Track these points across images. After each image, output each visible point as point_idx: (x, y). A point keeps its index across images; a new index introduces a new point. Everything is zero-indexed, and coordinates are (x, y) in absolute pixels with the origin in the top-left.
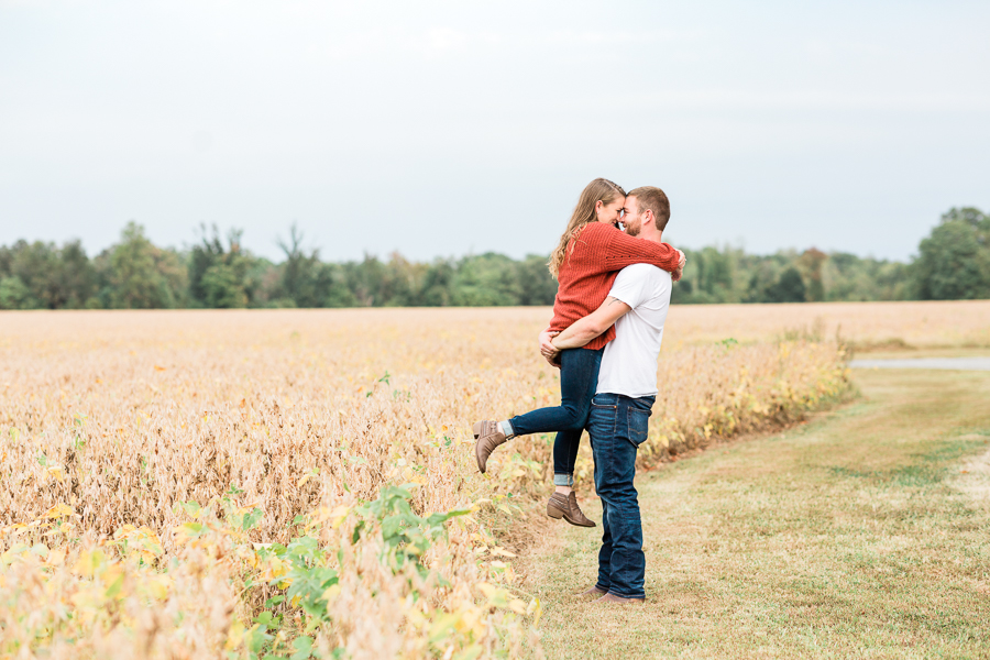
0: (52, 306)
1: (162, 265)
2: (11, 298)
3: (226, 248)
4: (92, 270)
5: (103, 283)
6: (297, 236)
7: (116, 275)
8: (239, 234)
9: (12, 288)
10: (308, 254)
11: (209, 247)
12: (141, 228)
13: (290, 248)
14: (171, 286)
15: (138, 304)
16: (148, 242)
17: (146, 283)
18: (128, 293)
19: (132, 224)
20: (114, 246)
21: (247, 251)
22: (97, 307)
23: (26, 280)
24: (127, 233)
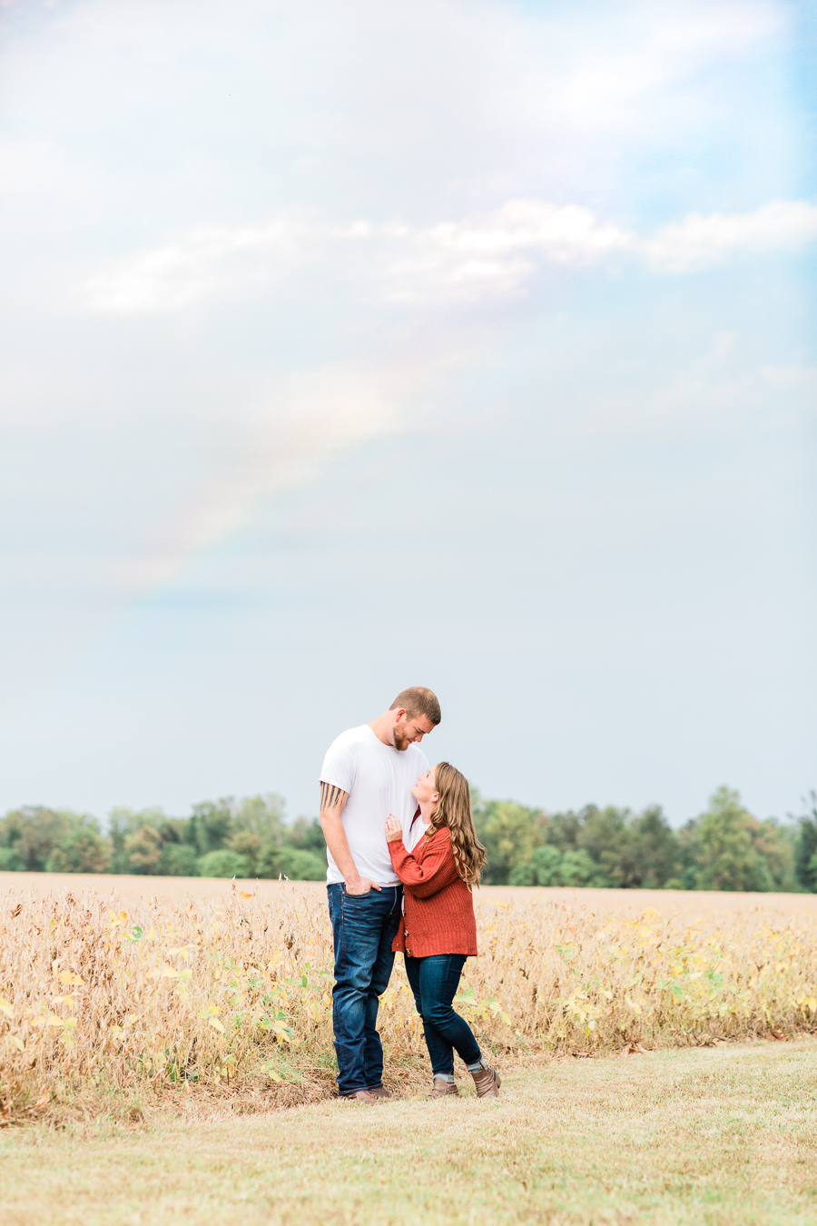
0: (624, 886)
1: (760, 841)
2: (575, 876)
4: (675, 846)
5: (688, 862)
7: (701, 852)
9: (577, 864)
12: (736, 794)
14: (770, 868)
15: (727, 886)
16: (744, 812)
17: (739, 863)
18: (717, 874)
19: (723, 790)
20: (702, 817)
22: (676, 888)
23: (595, 855)
24: (717, 801)
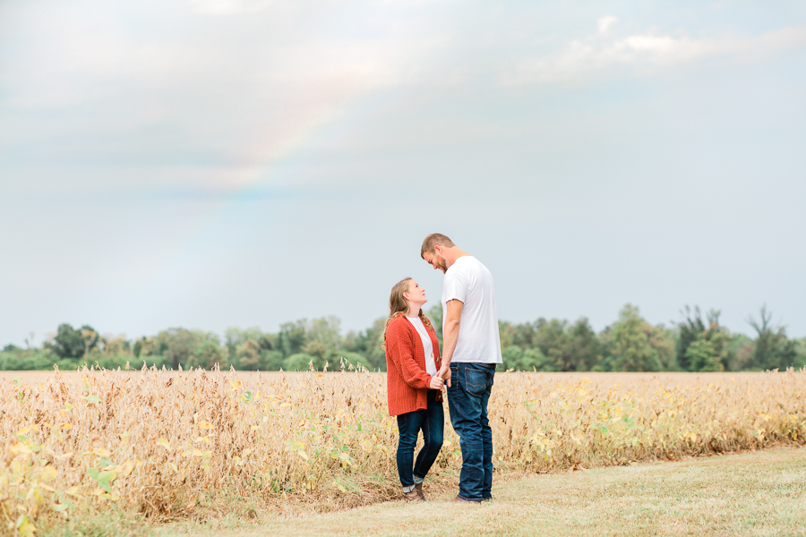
0: (564, 370)
1: (653, 340)
2: (532, 365)
3: (707, 326)
4: (597, 344)
5: (606, 354)
6: (766, 317)
7: (615, 348)
8: (717, 315)
9: (533, 357)
10: (775, 331)
11: (692, 324)
12: (636, 309)
13: (761, 326)
14: (660, 357)
15: (632, 369)
16: (642, 320)
17: (640, 354)
18: (625, 362)
19: (628, 306)
20: (614, 324)
21: (724, 328)
22: (599, 371)
23: (545, 351)
24: (624, 314)
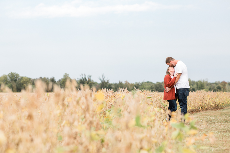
3: (87, 80)
6: (104, 77)
8: (90, 76)
10: (106, 81)
11: (83, 79)
12: (68, 75)
13: (102, 80)
19: (66, 74)
20: (61, 79)
21: (92, 80)
24: (65, 76)
